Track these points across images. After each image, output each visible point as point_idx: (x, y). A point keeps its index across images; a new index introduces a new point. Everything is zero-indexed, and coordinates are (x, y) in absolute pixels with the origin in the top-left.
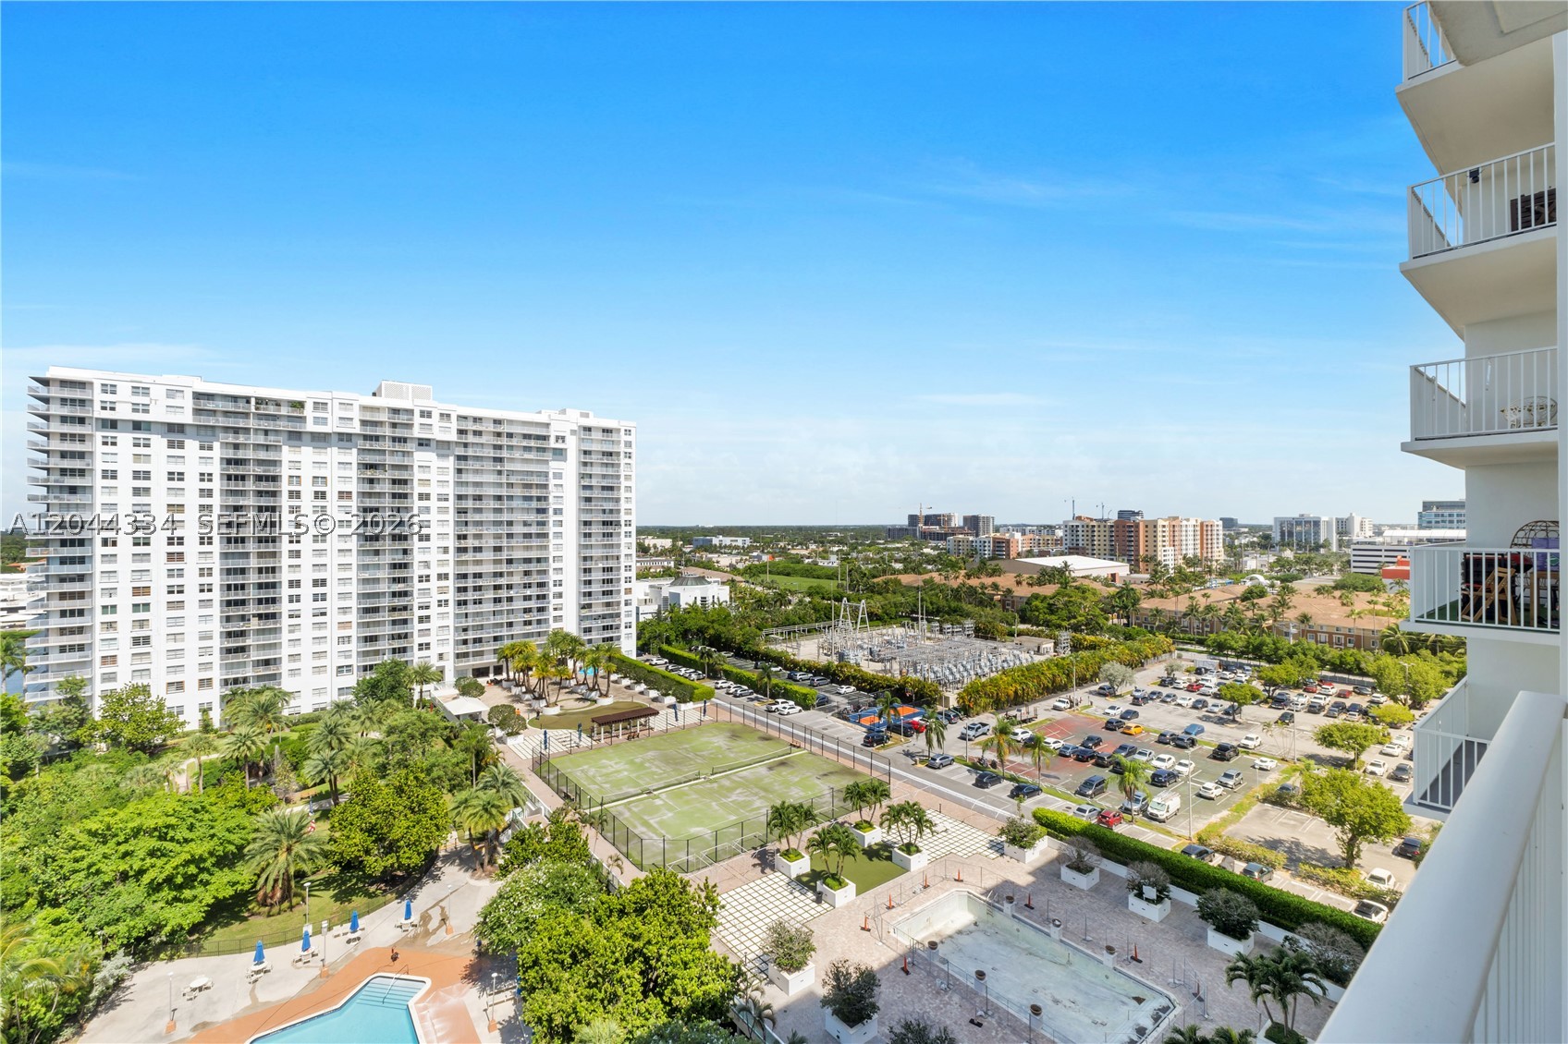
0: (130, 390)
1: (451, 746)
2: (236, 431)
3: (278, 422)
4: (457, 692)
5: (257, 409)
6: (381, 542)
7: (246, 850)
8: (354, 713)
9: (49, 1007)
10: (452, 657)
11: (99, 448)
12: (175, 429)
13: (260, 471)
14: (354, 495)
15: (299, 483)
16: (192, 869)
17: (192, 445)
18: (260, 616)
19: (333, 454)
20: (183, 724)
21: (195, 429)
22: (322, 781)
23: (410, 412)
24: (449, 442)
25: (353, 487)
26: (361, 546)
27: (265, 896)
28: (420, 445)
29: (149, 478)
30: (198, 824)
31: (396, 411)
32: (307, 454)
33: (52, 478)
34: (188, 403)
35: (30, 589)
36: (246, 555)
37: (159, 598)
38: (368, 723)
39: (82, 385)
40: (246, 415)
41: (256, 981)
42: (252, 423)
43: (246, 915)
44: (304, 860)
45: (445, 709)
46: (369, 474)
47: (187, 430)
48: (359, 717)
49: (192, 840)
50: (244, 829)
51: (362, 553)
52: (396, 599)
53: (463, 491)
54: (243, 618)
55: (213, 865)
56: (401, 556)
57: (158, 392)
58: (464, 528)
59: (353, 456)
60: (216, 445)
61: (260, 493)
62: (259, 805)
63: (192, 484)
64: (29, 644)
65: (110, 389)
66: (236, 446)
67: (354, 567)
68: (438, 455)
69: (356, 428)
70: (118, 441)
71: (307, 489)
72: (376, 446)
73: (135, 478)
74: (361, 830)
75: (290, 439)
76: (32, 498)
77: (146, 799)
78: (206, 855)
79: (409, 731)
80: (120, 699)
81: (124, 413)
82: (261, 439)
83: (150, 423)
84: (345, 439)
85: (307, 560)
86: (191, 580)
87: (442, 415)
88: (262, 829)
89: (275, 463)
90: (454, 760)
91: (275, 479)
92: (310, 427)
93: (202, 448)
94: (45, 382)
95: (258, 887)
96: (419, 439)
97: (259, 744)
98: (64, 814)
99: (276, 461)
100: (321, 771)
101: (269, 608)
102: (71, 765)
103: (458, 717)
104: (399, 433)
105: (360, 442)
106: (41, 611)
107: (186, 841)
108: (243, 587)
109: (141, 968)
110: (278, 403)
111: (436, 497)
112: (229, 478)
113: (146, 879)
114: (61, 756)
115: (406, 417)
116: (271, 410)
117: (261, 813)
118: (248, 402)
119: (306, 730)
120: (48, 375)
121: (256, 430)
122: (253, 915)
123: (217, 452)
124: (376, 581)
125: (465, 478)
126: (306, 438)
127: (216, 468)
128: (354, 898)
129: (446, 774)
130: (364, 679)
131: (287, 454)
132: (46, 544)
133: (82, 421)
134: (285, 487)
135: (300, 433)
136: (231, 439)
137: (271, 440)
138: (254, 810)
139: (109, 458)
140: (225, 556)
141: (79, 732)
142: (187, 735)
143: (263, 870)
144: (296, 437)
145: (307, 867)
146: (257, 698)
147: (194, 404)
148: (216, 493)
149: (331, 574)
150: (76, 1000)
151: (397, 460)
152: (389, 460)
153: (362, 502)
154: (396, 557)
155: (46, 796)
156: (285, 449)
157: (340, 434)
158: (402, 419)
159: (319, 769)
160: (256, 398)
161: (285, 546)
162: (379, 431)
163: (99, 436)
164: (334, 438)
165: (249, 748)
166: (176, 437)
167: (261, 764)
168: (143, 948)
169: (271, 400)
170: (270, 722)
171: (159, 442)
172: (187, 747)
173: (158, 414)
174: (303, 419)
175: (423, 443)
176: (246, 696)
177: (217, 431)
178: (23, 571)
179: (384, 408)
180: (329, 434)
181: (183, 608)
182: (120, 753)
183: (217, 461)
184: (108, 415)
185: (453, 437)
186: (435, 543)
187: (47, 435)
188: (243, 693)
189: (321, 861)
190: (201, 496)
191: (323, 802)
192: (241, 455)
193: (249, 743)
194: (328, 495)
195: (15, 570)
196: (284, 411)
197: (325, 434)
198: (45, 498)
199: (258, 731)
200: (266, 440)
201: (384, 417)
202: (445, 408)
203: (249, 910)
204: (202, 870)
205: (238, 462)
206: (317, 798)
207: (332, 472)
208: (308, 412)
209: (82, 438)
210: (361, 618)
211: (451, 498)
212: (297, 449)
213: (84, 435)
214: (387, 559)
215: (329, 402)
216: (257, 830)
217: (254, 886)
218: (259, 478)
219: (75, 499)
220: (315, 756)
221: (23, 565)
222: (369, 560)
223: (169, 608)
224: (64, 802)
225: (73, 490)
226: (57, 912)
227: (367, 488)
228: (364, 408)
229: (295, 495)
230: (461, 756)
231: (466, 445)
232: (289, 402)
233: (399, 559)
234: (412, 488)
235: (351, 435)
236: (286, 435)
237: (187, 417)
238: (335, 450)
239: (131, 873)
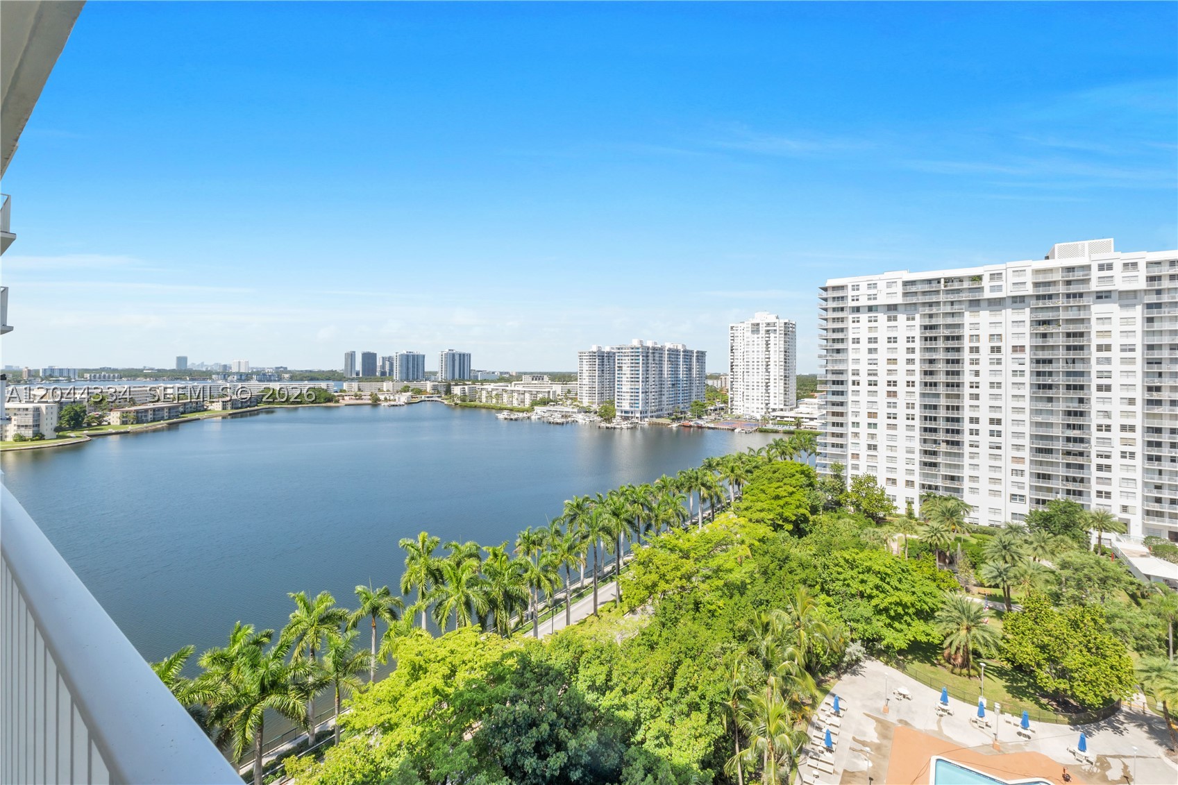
0: (866, 286)
1: (1138, 604)
2: (930, 305)
3: (961, 295)
4: (1146, 550)
5: (945, 286)
6: (1054, 390)
7: (936, 614)
8: (1027, 538)
9: (825, 652)
10: (1139, 513)
11: (851, 325)
12: (892, 308)
13: (947, 333)
14: (1027, 349)
15: (978, 340)
16: (900, 610)
17: (902, 317)
18: (948, 442)
19: (1008, 315)
20: (896, 508)
21: (903, 307)
22: (997, 586)
23: (1088, 267)
24: (1135, 291)
25: (1026, 342)
26: (1034, 393)
27: (950, 655)
28: (1099, 297)
29: (876, 342)
30: (904, 580)
31: (1070, 269)
32: (985, 316)
33: (829, 344)
34: (899, 289)
35: (819, 408)
36: (937, 396)
37: (882, 421)
38: (1040, 551)
39: (842, 288)
40: (937, 292)
41: (941, 716)
42: (942, 298)
43: (935, 662)
44: (980, 643)
45: (1129, 563)
46: (1042, 329)
47: (899, 308)
48: (1032, 543)
49: (900, 590)
50: (935, 597)
51: (1035, 399)
52: (1071, 445)
53: (1155, 340)
54: (935, 442)
55: (914, 614)
56: (1076, 405)
57: (882, 285)
58: (1156, 380)
59: (1026, 315)
60: (917, 316)
61: (948, 350)
62: (946, 585)
63: (902, 345)
64: (819, 439)
65: (856, 288)
66: (931, 316)
67: (1027, 411)
68: (1121, 306)
69: (1029, 290)
70: (860, 320)
71: (985, 345)
72: (1049, 304)
73: (869, 342)
74: (1033, 643)
75: (970, 306)
76: (820, 356)
77: (874, 550)
78: (909, 604)
79: (1086, 571)
80: (861, 482)
81: (863, 302)
82: (948, 309)
83: (877, 306)
84: (1019, 301)
85: (984, 402)
86: (901, 411)
87: (1126, 265)
88: (948, 603)
89: (959, 326)
90: (1144, 621)
91: (959, 338)
92: (987, 294)
93: (908, 319)
94: (825, 289)
95: (944, 646)
96: (1097, 292)
97: (946, 538)
98: (833, 543)
99: (959, 324)
100: (995, 577)
101: (954, 437)
102: (836, 515)
103: (1148, 576)
104: (1074, 289)
105: (1034, 303)
106: (823, 421)
107: (897, 589)
108: (935, 418)
109: (870, 659)
110: (961, 280)
111: (1119, 348)
112: (926, 339)
113: (874, 602)
114: (832, 508)
115: (1081, 273)
116: (956, 286)
117: (947, 591)
118: (939, 282)
119: (983, 539)
120: (827, 285)
121: (945, 302)
122: (940, 664)
123: (918, 321)
124: (1050, 425)
125: (1156, 326)
126: (983, 304)
127: (917, 333)
128: (1025, 699)
129: (1132, 630)
130: (1037, 511)
131: (968, 318)
132: (826, 382)
133: (842, 309)
134: (967, 344)
135: (979, 300)
136: (927, 311)
137: (956, 308)
138: (941, 586)
139: (856, 331)
140: (923, 395)
141: (840, 497)
142: (898, 516)
143: (948, 635)
144: (975, 304)
145: (982, 650)
146: (945, 503)
147: (903, 289)
148: (917, 350)
149: (1006, 416)
150: (837, 657)
151: (1072, 315)
152: (1063, 315)
153: (1035, 354)
154: (1071, 405)
155: (825, 529)
156: (967, 314)
157: (1013, 297)
158: (1078, 275)
159: (994, 574)
160: (945, 279)
161: (967, 391)
162: (1052, 290)
163: (851, 317)
164: (1009, 302)
165: (939, 539)
166: (892, 314)
167: (948, 554)
168: (873, 646)
169: (955, 278)
170: (954, 524)
171: (882, 317)
172: (898, 525)
173: (883, 300)
174: (981, 289)
175: (1101, 296)
176: (937, 500)
177: (918, 306)
178: (816, 398)
179: (1057, 269)
180: (1003, 299)
181: (896, 429)
182: (860, 516)
183: (918, 328)
184: (855, 304)
185: (1142, 284)
186: (1116, 393)
187: (826, 320)
188: (935, 497)
189: (994, 651)
190: (907, 353)
191: (997, 603)
192: (934, 322)
193: (939, 535)
194: (1003, 350)
195: (812, 397)
196: (966, 285)
197: (1000, 298)
198: (826, 356)
199: (946, 528)
200: (952, 309)
201: (1058, 277)
202: (1130, 257)
203: (937, 659)
204: (907, 614)
205: (932, 327)
206: (991, 598)
207: (1006, 330)
208: (986, 283)
209: (842, 320)
210: (1033, 456)
211: (1139, 348)
212: (977, 314)
213: (843, 318)
214: (1062, 406)
215: (1004, 272)
216: (944, 603)
217: (941, 644)
218: (947, 338)
219: (839, 356)
220: (991, 563)
221: (816, 394)
222: (1042, 406)
223: (888, 428)
224: (833, 536)
225: (838, 351)
226: (829, 599)
227: (1040, 342)
228: (1037, 272)
229: (975, 350)
230: (1152, 619)
231: (1159, 292)
232: (970, 277)
233: (1074, 406)
234: (1089, 340)
235: (1023, 297)
236: (967, 303)
237: (898, 300)
238: (1009, 311)
239: (865, 595)
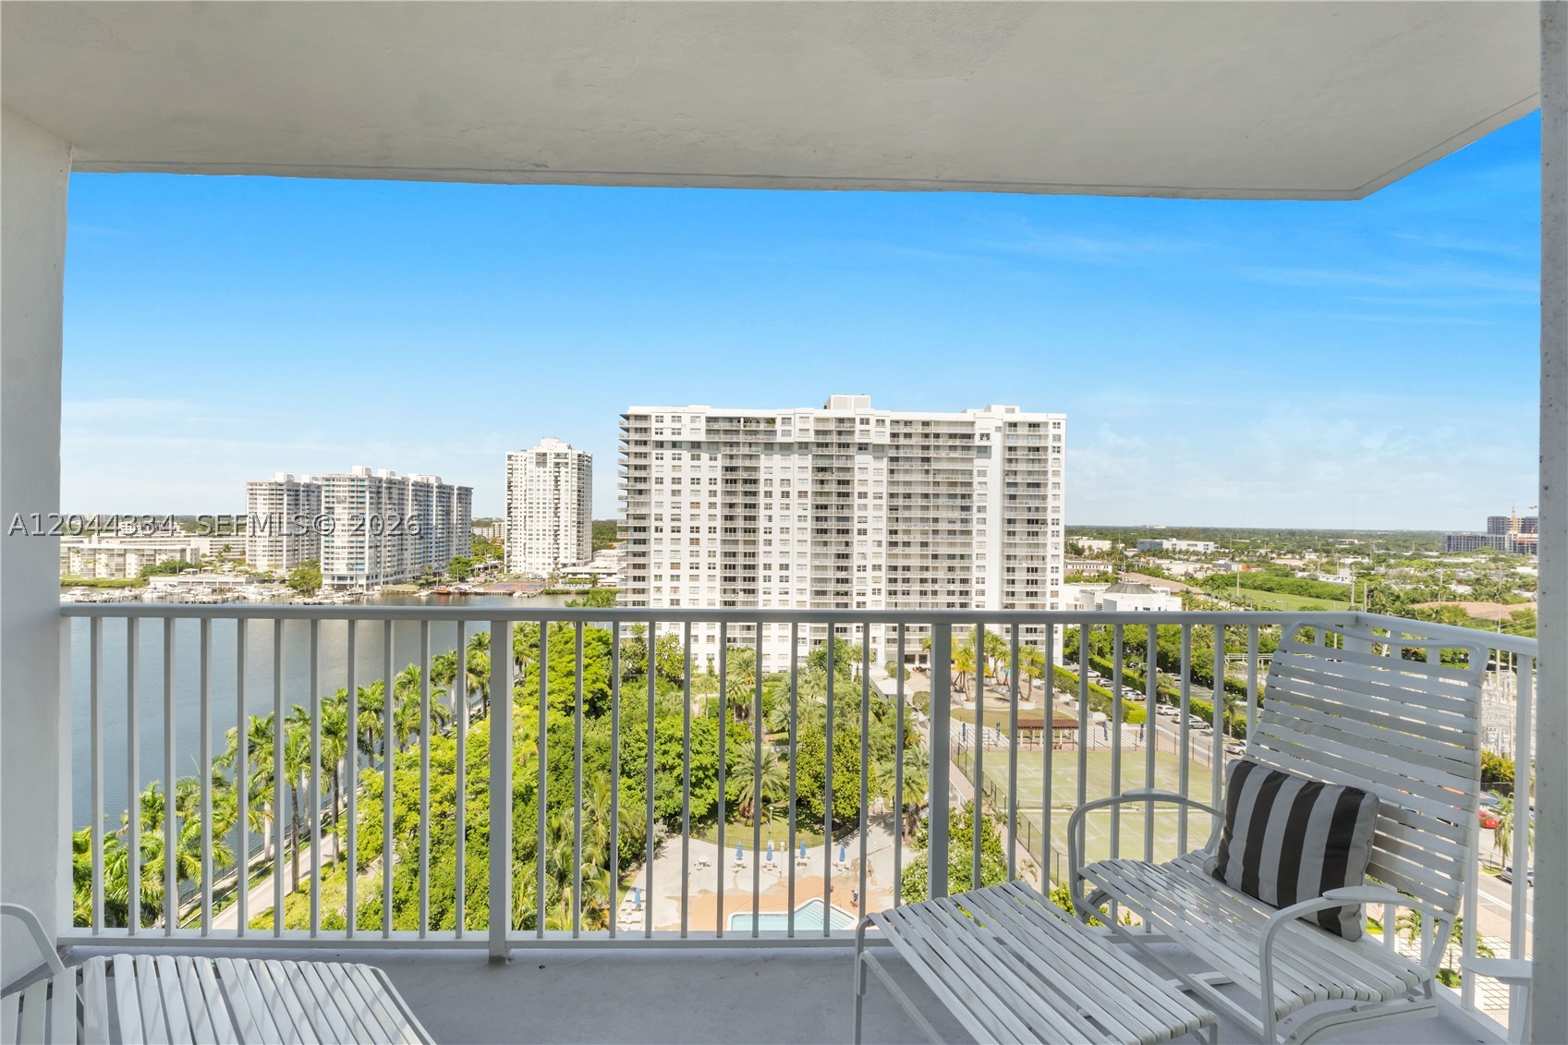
0: (671, 419)
1: (880, 720)
2: (731, 444)
3: (758, 436)
4: (887, 674)
5: (745, 426)
6: (829, 535)
7: (733, 769)
8: (807, 678)
9: (626, 843)
10: (883, 641)
11: (654, 462)
12: (696, 445)
13: (746, 475)
14: (810, 494)
15: (771, 485)
16: (701, 774)
17: (705, 456)
18: (745, 591)
19: (796, 460)
20: (697, 667)
21: (706, 445)
22: (783, 730)
23: (852, 420)
24: (883, 445)
25: (809, 487)
26: (814, 537)
27: (744, 808)
28: (860, 449)
29: (680, 483)
30: (705, 742)
31: (841, 420)
32: (777, 460)
33: (630, 484)
34: (702, 425)
35: (619, 560)
36: (736, 542)
37: (685, 571)
38: (816, 688)
39: (645, 418)
40: (737, 432)
41: (737, 872)
42: (741, 438)
43: (732, 820)
44: (769, 788)
45: (876, 686)
46: (821, 476)
47: (702, 445)
48: (810, 682)
49: (701, 753)
50: (732, 753)
51: (815, 543)
52: (839, 585)
53: (895, 490)
54: (734, 591)
55: (713, 775)
56: (843, 548)
57: (686, 419)
58: (895, 524)
59: (808, 461)
60: (719, 456)
61: (746, 493)
62: (742, 738)
63: (705, 487)
64: (619, 598)
65: (660, 419)
66: (731, 457)
67: (809, 555)
68: (874, 457)
69: (811, 438)
70: (664, 456)
71: (777, 490)
72: (826, 452)
73: (673, 483)
74: (810, 775)
75: (765, 449)
76: (620, 498)
77: (676, 716)
78: (709, 766)
79: (846, 700)
80: (663, 643)
81: (667, 436)
82: (746, 451)
83: (681, 442)
84: (804, 446)
85: (776, 547)
86: (703, 560)
87: (878, 421)
88: (743, 756)
89: (755, 469)
90: (882, 733)
91: (755, 481)
92: (780, 439)
93: (711, 459)
94: (627, 417)
95: (740, 801)
96: (859, 444)
97: (743, 691)
98: (634, 717)
99: (756, 468)
100: (782, 721)
101: (750, 585)
102: (637, 685)
103: (887, 696)
104: (844, 439)
105: (815, 450)
106: (623, 577)
107: (698, 753)
108: (734, 567)
109: (672, 837)
110: (758, 421)
111: (872, 496)
112: (727, 481)
113: (675, 773)
114: (632, 678)
115: (849, 425)
116: (753, 427)
117: (743, 744)
118: (739, 422)
119: (773, 686)
120: (629, 413)
121: (744, 443)
122: (736, 821)
123: (720, 462)
124: (825, 568)
125: (897, 477)
126: (776, 448)
127: (719, 474)
128: (803, 830)
129: (875, 744)
130: (814, 651)
131: (764, 461)
132: (626, 529)
133: (645, 443)
134: (762, 488)
135: (772, 444)
136: (728, 451)
137: (754, 450)
138: (738, 741)
139: (659, 469)
140: (724, 542)
141: (642, 663)
142: (699, 676)
143: (743, 788)
144: (769, 446)
145: (771, 795)
146: (742, 654)
147: (707, 425)
148: (719, 494)
149: (792, 561)
150: (638, 845)
151: (841, 464)
152: (836, 464)
153: (815, 500)
154: (840, 548)
155: (626, 702)
156: (762, 457)
157: (800, 443)
158: (845, 427)
159: (781, 718)
160: (744, 418)
161: (761, 536)
162: (828, 439)
163: (654, 452)
164: (796, 446)
165: (736, 693)
166: (696, 452)
167: (744, 707)
168: (673, 822)
169: (753, 419)
170: (749, 675)
171: (686, 455)
172: (699, 685)
173: (687, 436)
174: (774, 432)
175: (862, 447)
176: (735, 652)
177: (720, 445)
178: (614, 548)
179: (832, 419)
180: (792, 444)
181: (698, 580)
182: (662, 682)
183: (719, 469)
184: (659, 438)
185: (887, 440)
186: (871, 536)
187: (627, 454)
188: (733, 650)
189: (781, 793)
190: (710, 496)
191: (784, 747)
192: (734, 463)
193: (736, 688)
194: (791, 495)
195: (610, 547)
196: (762, 427)
197: (790, 444)
198: (627, 498)
199: (742, 680)
200: (750, 451)
201: (832, 426)
202: (881, 414)
203: (734, 817)
204: (707, 776)
205: (732, 469)
206: (780, 743)
207: (794, 475)
208: (778, 426)
209: (645, 455)
210: (813, 599)
211: (885, 496)
212: (771, 457)
213: (645, 453)
214: (833, 550)
215: (793, 417)
216: (740, 756)
217: (737, 800)
218: (745, 481)
219: (641, 498)
220: (779, 708)
221: (615, 544)
222: (821, 550)
223: (691, 580)
224: (634, 708)
225: (640, 492)
226: (631, 782)
227: (818, 488)
228: (818, 420)
229: (768, 494)
230: (888, 731)
231: (897, 447)
232: (765, 419)
233: (842, 549)
234: (853, 488)
235: (807, 443)
236: (763, 446)
237: (702, 437)
238: (796, 456)
239: (668, 767)
